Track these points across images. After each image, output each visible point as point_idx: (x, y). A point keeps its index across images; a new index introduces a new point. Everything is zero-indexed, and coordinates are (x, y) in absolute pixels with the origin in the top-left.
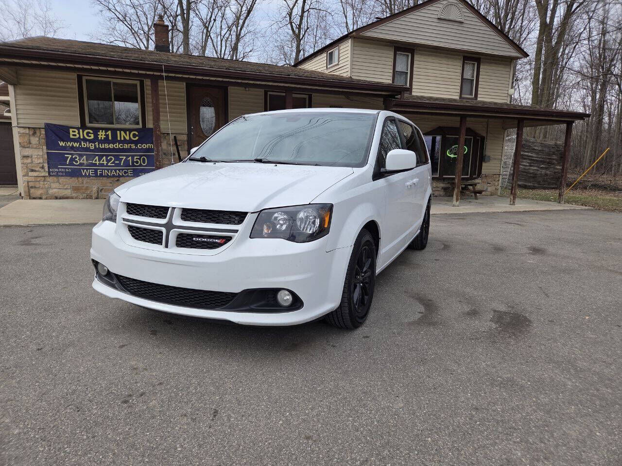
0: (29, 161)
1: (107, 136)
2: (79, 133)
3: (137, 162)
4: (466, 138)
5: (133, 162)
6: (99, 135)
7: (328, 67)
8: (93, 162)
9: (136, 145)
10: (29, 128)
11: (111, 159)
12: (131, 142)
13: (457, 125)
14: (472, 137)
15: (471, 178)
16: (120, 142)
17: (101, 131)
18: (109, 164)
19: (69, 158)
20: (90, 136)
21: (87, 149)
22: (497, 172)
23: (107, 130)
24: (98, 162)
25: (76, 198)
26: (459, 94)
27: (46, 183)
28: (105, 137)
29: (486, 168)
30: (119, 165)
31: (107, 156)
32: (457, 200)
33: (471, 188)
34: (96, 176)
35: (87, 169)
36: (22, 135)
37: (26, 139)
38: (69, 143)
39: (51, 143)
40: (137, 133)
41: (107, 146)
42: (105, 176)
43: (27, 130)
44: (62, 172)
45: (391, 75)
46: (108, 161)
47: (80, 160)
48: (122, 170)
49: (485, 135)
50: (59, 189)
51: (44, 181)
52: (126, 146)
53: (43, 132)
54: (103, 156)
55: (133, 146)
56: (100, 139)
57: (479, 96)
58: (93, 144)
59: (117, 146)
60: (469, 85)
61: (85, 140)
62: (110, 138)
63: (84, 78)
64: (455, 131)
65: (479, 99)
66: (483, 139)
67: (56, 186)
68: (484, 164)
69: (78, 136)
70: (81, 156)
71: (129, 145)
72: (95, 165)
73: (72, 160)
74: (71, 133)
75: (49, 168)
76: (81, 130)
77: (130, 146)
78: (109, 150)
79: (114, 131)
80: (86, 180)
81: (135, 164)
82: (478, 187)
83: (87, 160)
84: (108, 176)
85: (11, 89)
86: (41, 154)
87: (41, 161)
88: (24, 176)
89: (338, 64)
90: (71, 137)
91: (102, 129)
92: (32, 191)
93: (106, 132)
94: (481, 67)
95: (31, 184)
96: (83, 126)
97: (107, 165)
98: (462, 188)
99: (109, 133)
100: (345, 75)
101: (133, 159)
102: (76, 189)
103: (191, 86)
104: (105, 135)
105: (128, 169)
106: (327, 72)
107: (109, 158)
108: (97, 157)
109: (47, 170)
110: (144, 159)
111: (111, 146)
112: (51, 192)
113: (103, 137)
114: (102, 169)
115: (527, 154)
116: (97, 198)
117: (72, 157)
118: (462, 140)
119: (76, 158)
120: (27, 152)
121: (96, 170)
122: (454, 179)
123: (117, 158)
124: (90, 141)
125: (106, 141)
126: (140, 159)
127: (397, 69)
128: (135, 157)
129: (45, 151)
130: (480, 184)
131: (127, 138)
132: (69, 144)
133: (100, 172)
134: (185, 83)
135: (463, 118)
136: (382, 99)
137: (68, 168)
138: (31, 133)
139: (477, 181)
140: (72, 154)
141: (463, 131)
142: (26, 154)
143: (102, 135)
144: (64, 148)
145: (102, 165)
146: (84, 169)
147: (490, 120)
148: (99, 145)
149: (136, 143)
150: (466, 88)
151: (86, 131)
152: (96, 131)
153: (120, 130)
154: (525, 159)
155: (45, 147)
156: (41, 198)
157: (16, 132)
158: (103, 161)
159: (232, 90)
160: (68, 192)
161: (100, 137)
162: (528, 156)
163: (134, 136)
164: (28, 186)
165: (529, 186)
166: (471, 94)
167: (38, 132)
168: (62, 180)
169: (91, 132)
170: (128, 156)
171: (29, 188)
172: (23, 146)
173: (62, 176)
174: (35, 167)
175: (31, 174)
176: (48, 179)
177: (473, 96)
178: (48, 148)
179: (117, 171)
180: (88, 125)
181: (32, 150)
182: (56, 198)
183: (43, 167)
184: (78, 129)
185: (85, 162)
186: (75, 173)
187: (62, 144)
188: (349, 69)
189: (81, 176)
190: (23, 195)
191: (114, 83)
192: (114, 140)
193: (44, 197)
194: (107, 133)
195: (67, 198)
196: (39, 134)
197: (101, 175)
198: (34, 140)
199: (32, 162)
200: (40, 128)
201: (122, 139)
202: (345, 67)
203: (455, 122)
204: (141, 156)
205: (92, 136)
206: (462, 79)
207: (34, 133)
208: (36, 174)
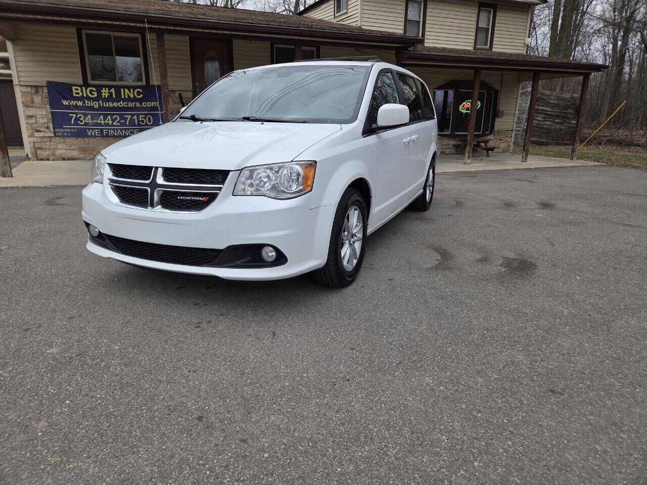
0: (33, 121)
1: (111, 94)
2: (82, 91)
3: (143, 121)
4: (480, 92)
5: (138, 121)
6: (102, 93)
7: (336, 15)
8: (99, 122)
9: (141, 104)
10: (31, 86)
11: (116, 118)
12: (135, 100)
13: (471, 78)
14: (486, 91)
15: (484, 135)
16: (125, 100)
17: (104, 89)
18: (115, 124)
19: (74, 117)
20: (94, 94)
21: (91, 108)
22: (510, 128)
23: (110, 87)
24: (103, 122)
25: (84, 159)
26: (473, 45)
27: (52, 143)
28: (108, 95)
29: (500, 124)
30: (122, 125)
31: (112, 115)
32: (469, 158)
33: (483, 144)
34: (102, 136)
35: (92, 129)
36: (24, 94)
37: (29, 99)
38: (72, 101)
39: (54, 103)
40: (141, 91)
41: (111, 104)
42: (111, 136)
43: (29, 88)
44: (68, 132)
45: (403, 24)
46: (113, 120)
47: (84, 119)
48: (128, 129)
49: (498, 88)
50: (65, 149)
51: (50, 141)
52: (131, 105)
53: (45, 90)
54: (108, 114)
55: (138, 105)
56: (103, 97)
57: (494, 46)
58: (97, 103)
59: (122, 104)
60: (484, 34)
61: (88, 98)
62: (114, 96)
63: (84, 32)
64: (469, 84)
65: (494, 50)
66: (497, 92)
67: (62, 147)
68: (497, 120)
69: (81, 94)
70: (85, 115)
71: (134, 103)
72: (100, 125)
73: (77, 119)
74: (74, 91)
75: (54, 128)
76: (84, 88)
77: (135, 105)
78: (114, 109)
79: (118, 89)
80: (92, 140)
81: (140, 123)
82: (490, 144)
83: (92, 120)
84: (114, 136)
85: (9, 45)
86: (44, 113)
87: (46, 121)
88: (30, 136)
89: (346, 13)
90: (75, 95)
91: (106, 86)
92: (39, 152)
93: (109, 90)
94: (498, 14)
95: (37, 145)
96: (86, 84)
97: (112, 125)
98: (475, 146)
99: (113, 90)
100: (354, 24)
101: (138, 118)
102: (83, 150)
103: (194, 39)
104: (108, 93)
105: (133, 129)
106: (335, 21)
107: (114, 117)
108: (102, 117)
109: (52, 130)
110: (149, 118)
111: (115, 104)
112: (58, 152)
113: (107, 95)
114: (108, 129)
115: (542, 108)
117: (76, 117)
118: (476, 95)
119: (81, 117)
120: (31, 112)
121: (102, 130)
122: (466, 136)
123: (122, 117)
124: (94, 100)
125: (110, 99)
126: (145, 118)
127: (409, 18)
128: (141, 116)
129: (49, 110)
130: (492, 140)
131: (132, 96)
132: (73, 103)
133: (105, 131)
134: (188, 37)
135: (477, 71)
136: (394, 52)
137: (74, 128)
138: (34, 91)
139: (490, 137)
140: (77, 114)
141: (477, 85)
142: (30, 114)
143: (105, 93)
144: (68, 107)
145: (108, 125)
146: (89, 129)
147: (505, 72)
148: (103, 103)
149: (141, 101)
150: (481, 37)
151: (89, 89)
152: (99, 88)
153: (124, 87)
154: (539, 113)
155: (48, 106)
156: (48, 160)
157: (18, 91)
158: (108, 120)
159: (236, 43)
160: (75, 153)
161: (103, 94)
162: (542, 110)
163: (139, 93)
164: (35, 147)
165: (542, 142)
166: (486, 44)
167: (40, 90)
168: (68, 140)
169: (95, 90)
170: (133, 115)
171: (36, 149)
172: (26, 106)
173: (68, 136)
174: (40, 127)
175: (36, 134)
176: (54, 140)
177: (488, 47)
178: (52, 108)
179: (123, 131)
180: (91, 82)
181: (35, 109)
182: (64, 159)
183: (48, 128)
184: (81, 86)
185: (90, 121)
186: (81, 134)
187: (65, 103)
188: (358, 19)
189: (87, 136)
190: (30, 156)
191: (115, 37)
192: (118, 98)
193: (51, 158)
194: (111, 91)
195: (74, 159)
196: (41, 93)
197: (107, 136)
198: (37, 99)
199: (37, 122)
200: (42, 86)
201: (127, 97)
202: (355, 16)
203: (468, 75)
204: (146, 115)
205: (96, 95)
206: (477, 28)
207: (37, 92)
208: (41, 134)
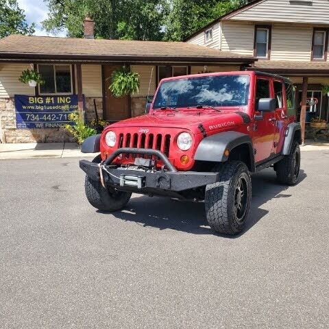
0: (5, 119)
1: (51, 101)
2: (34, 100)
5: (67, 118)
7: (206, 42)
8: (43, 118)
10: (5, 98)
11: (54, 116)
12: (66, 104)
16: (59, 104)
17: (47, 98)
20: (41, 102)
21: (39, 110)
23: (51, 97)
24: (45, 119)
25: (33, 142)
26: (310, 58)
27: (15, 133)
30: (57, 120)
31: (51, 114)
34: (45, 128)
35: (39, 123)
36: (1, 103)
39: (18, 107)
40: (70, 98)
41: (51, 108)
42: (50, 128)
44: (25, 126)
45: (253, 46)
46: (52, 117)
47: (35, 117)
50: (22, 136)
51: (14, 131)
53: (13, 100)
54: (49, 114)
56: (47, 103)
58: (43, 107)
59: (57, 107)
60: (319, 49)
61: (38, 104)
62: (53, 103)
63: (38, 64)
65: (327, 60)
67: (20, 135)
69: (34, 102)
70: (35, 115)
72: (43, 120)
73: (30, 117)
74: (30, 100)
75: (17, 123)
76: (36, 98)
78: (52, 110)
79: (55, 97)
80: (38, 130)
83: (39, 117)
84: (52, 128)
86: (12, 114)
87: (12, 119)
88: (3, 129)
89: (212, 41)
90: (30, 102)
91: (48, 96)
92: (7, 138)
93: (50, 99)
95: (6, 134)
97: (51, 121)
99: (53, 99)
102: (32, 136)
106: (205, 46)
108: (45, 115)
109: (16, 125)
111: (54, 108)
112: (18, 138)
113: (49, 102)
114: (48, 123)
116: (45, 142)
118: (304, 95)
119: (32, 116)
120: (4, 114)
121: (45, 124)
123: (57, 115)
124: (41, 105)
125: (51, 104)
127: (257, 42)
129: (15, 112)
131: (64, 102)
132: (29, 107)
133: (47, 125)
135: (305, 78)
137: (28, 123)
138: (7, 101)
140: (30, 114)
141: (305, 89)
144: (26, 110)
145: (48, 120)
146: (37, 123)
148: (46, 107)
149: (69, 105)
151: (39, 98)
152: (45, 97)
153: (59, 96)
155: (14, 110)
156: (12, 143)
158: (49, 118)
160: (28, 139)
161: (47, 101)
163: (68, 100)
168: (25, 130)
169: (42, 99)
171: (5, 136)
172: (2, 110)
173: (24, 128)
174: (9, 123)
175: (7, 127)
176: (16, 130)
177: (323, 58)
179: (58, 124)
180: (40, 94)
181: (7, 112)
182: (21, 142)
183: (13, 123)
184: (34, 97)
185: (38, 119)
186: (32, 126)
187: (24, 107)
188: (219, 44)
189: (36, 128)
190: (2, 140)
191: (56, 66)
192: (56, 104)
193: (14, 142)
195: (27, 142)
196: (11, 102)
197: (48, 127)
198: (8, 106)
199: (7, 120)
200: (12, 98)
201: (61, 102)
202: (217, 42)
206: (313, 45)
207: (9, 101)
208: (9, 127)
